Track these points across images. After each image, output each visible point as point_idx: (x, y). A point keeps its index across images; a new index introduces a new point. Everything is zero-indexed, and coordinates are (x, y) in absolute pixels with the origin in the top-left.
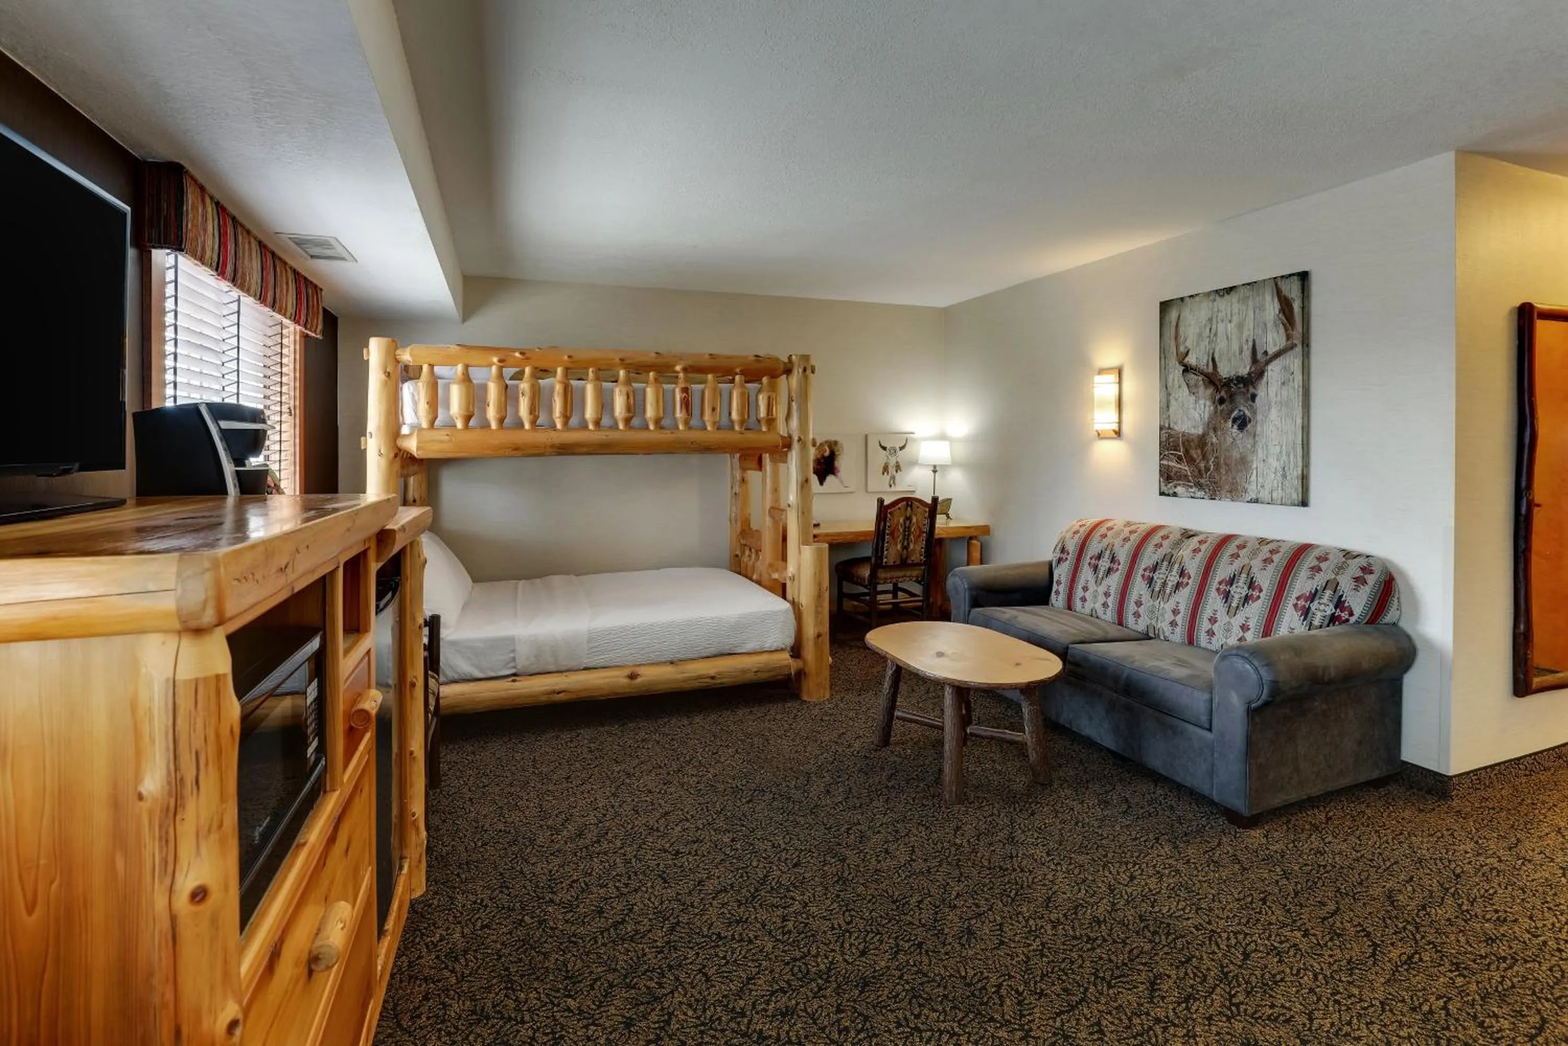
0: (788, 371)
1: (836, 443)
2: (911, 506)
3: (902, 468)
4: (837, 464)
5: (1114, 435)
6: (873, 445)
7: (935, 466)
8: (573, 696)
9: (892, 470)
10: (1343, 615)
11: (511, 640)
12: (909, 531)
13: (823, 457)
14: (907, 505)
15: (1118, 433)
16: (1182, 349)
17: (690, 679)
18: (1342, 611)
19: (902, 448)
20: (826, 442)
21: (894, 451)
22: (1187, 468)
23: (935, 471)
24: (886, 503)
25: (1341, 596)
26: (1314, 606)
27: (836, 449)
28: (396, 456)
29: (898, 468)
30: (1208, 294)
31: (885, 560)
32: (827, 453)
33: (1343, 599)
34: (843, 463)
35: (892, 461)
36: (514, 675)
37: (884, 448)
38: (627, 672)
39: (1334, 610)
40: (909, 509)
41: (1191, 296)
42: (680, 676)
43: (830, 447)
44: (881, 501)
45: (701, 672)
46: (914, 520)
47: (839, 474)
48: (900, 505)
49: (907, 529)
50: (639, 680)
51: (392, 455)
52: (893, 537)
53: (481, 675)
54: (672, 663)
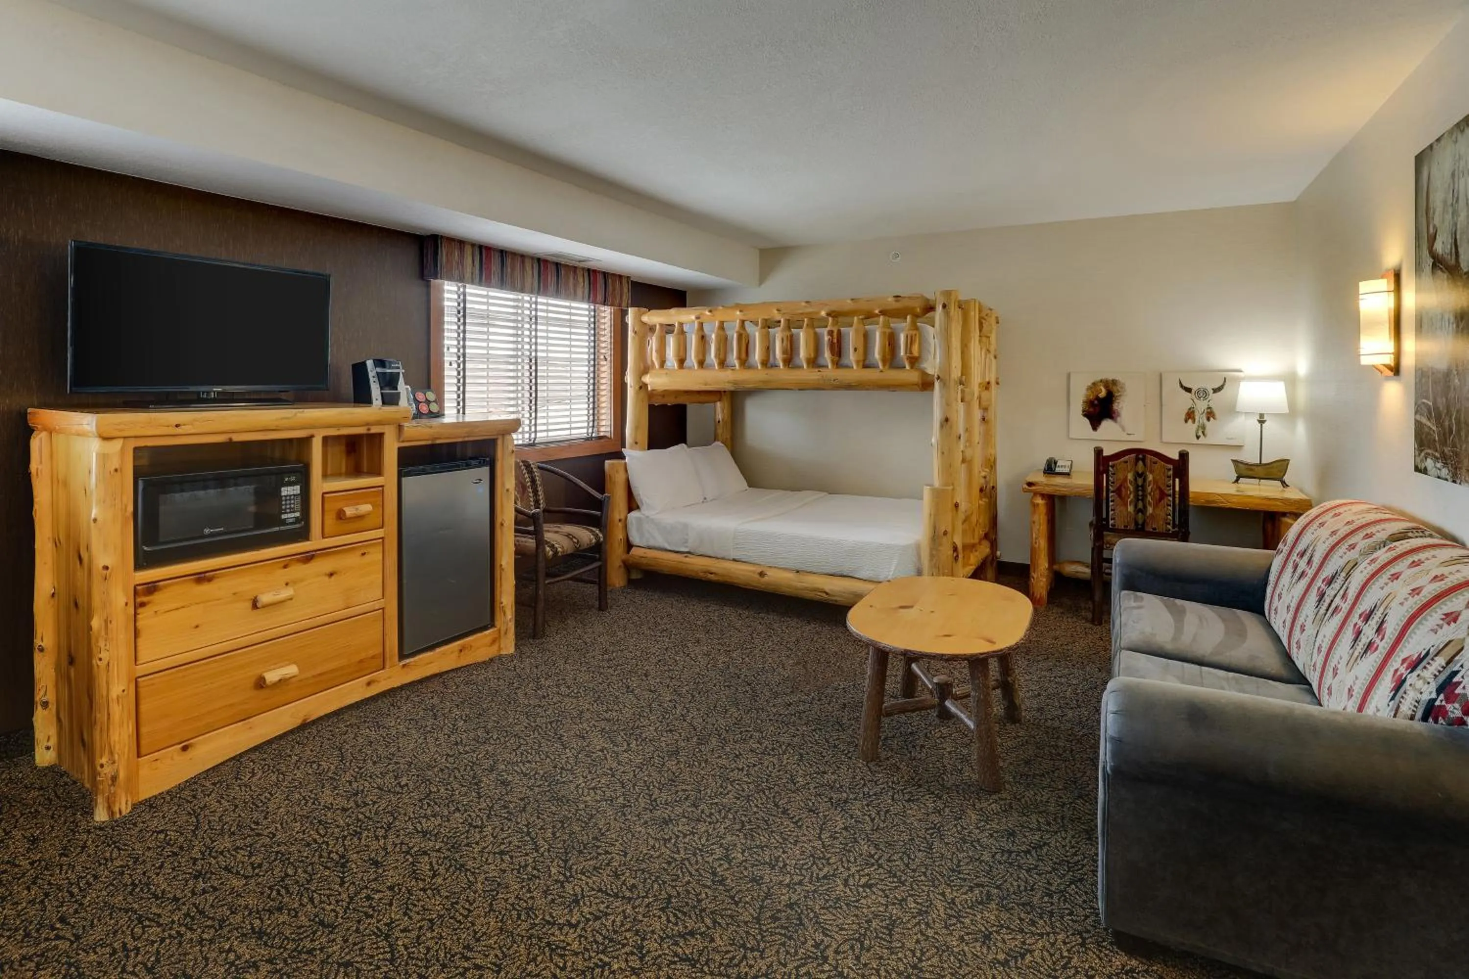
0: (931, 308)
1: (1114, 382)
2: (1144, 460)
3: (1217, 416)
4: (1115, 406)
5: (1391, 374)
6: (1171, 386)
7: (1262, 415)
8: (721, 579)
9: (1200, 418)
10: (1449, 707)
11: (686, 526)
12: (1144, 490)
13: (1097, 398)
14: (1137, 460)
15: (1396, 370)
16: (1431, 230)
17: (806, 589)
18: (1448, 700)
19: (1216, 391)
20: (1101, 381)
21: (1202, 394)
22: (1434, 428)
23: (1262, 422)
24: (1105, 453)
25: (1455, 673)
26: (1412, 679)
27: (1115, 389)
28: (641, 388)
29: (1210, 414)
30: (1451, 132)
31: (1111, 522)
32: (1103, 394)
33: (1455, 680)
34: (1124, 406)
35: (1201, 406)
36: (689, 553)
37: (1189, 390)
38: (759, 570)
39: (1434, 696)
40: (1141, 463)
41: (1438, 140)
42: (799, 585)
43: (1106, 387)
44: (1098, 452)
45: (820, 586)
46: (1150, 477)
47: (1119, 419)
48: (1126, 458)
49: (1140, 489)
50: (766, 578)
51: (637, 387)
52: (1120, 495)
53: (669, 548)
54: (798, 572)
